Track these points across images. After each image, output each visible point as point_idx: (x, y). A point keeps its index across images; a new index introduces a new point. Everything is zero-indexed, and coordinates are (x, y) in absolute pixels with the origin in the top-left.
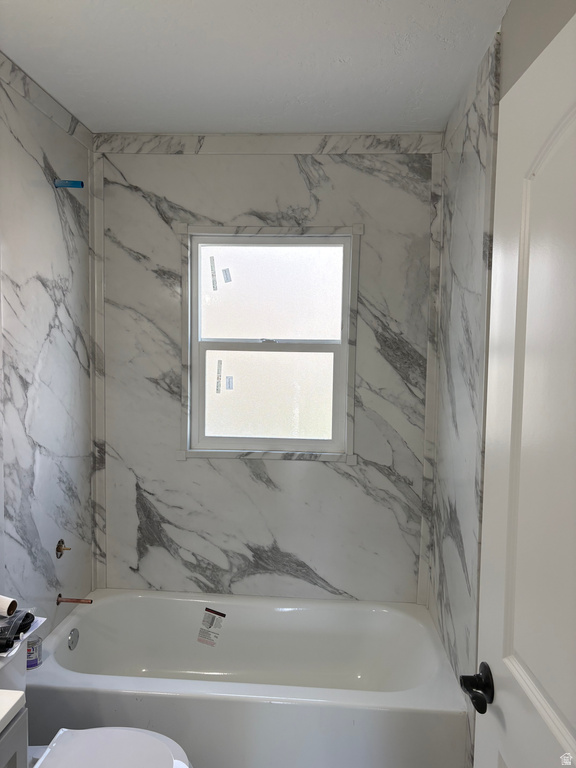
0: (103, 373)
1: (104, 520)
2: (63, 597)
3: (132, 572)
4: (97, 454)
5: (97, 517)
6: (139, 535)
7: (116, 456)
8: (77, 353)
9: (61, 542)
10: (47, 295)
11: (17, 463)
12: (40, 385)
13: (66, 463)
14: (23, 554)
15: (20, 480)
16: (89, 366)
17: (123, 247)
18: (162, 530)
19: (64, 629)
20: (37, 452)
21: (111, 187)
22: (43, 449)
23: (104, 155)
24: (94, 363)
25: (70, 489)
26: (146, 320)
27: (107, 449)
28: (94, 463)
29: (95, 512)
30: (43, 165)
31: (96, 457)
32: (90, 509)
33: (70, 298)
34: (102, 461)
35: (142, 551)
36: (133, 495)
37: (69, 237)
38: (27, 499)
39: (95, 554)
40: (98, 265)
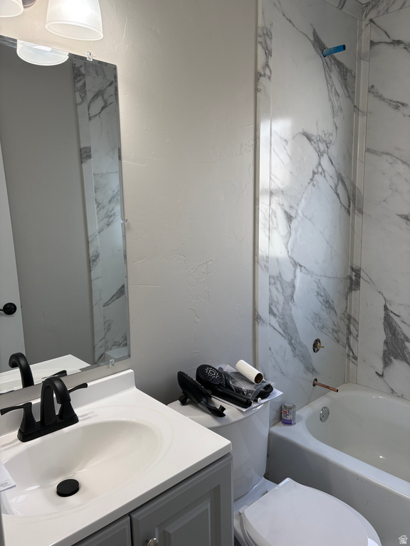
0: (361, 212)
1: (357, 331)
2: (318, 381)
3: (377, 377)
4: (354, 278)
5: (352, 327)
6: (385, 348)
7: (369, 280)
8: (338, 195)
9: (317, 341)
10: (311, 148)
11: (281, 276)
12: (302, 219)
13: (324, 281)
14: (285, 343)
15: (283, 289)
16: (349, 206)
17: (384, 99)
18: (405, 347)
19: (318, 404)
20: (298, 270)
21: (376, 47)
22: (303, 268)
23: (371, 21)
24: (354, 204)
25: (327, 302)
26: (400, 163)
27: (362, 274)
28: (351, 284)
29: (349, 323)
30: (312, 39)
31: (353, 280)
32: (346, 320)
33: (334, 151)
34: (358, 284)
35: (387, 362)
36: (382, 314)
37: (334, 98)
38: (288, 304)
39: (348, 356)
40: (362, 120)
